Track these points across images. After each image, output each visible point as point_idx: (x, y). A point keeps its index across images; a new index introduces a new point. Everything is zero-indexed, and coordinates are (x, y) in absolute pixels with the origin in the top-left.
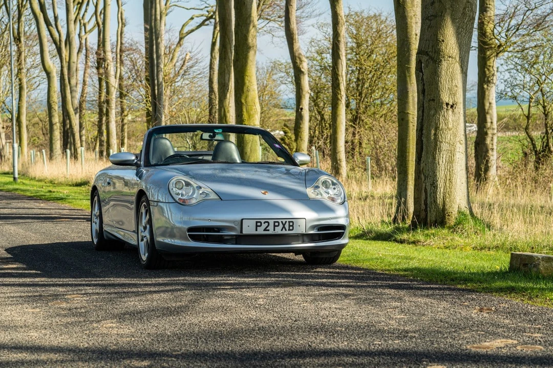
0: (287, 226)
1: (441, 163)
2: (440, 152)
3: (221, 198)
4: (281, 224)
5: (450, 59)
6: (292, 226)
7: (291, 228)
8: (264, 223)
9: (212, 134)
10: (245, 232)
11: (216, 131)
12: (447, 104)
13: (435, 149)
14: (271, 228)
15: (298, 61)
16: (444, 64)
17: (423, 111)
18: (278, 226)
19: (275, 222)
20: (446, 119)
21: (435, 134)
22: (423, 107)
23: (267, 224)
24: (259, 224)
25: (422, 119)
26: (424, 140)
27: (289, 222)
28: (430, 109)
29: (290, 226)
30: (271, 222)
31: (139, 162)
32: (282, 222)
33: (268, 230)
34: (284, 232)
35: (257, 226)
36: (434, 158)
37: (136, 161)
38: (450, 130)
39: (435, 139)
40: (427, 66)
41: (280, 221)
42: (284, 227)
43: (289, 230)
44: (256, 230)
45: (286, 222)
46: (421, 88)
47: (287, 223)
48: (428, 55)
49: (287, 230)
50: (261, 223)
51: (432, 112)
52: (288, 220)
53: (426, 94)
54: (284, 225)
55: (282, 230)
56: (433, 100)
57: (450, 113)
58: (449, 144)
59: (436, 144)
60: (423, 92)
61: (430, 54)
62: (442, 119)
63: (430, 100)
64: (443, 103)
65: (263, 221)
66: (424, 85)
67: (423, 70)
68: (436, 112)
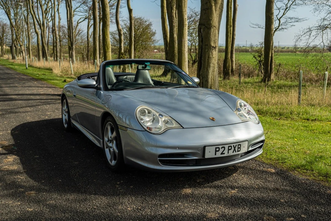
1: (210, 72)
2: (210, 67)
3: (182, 126)
4: (233, 147)
5: (214, 27)
6: (240, 148)
8: (222, 148)
9: (144, 66)
10: (206, 157)
11: (146, 64)
12: (213, 47)
13: (208, 66)
14: (226, 152)
15: (120, 31)
16: (212, 30)
17: (202, 50)
18: (231, 149)
19: (229, 147)
20: (212, 53)
21: (208, 60)
22: (202, 48)
23: (223, 149)
25: (201, 53)
26: (203, 62)
27: (238, 145)
28: (206, 49)
29: (238, 148)
30: (226, 147)
31: (99, 86)
32: (234, 146)
33: (224, 154)
34: (235, 153)
35: (216, 151)
36: (207, 70)
37: (96, 85)
38: (214, 58)
39: (208, 62)
40: (204, 30)
41: (232, 145)
42: (235, 150)
43: (238, 151)
44: (215, 154)
45: (236, 145)
46: (201, 39)
49: (237, 151)
50: (219, 148)
51: (207, 50)
53: (204, 42)
54: (235, 148)
55: (233, 152)
56: (207, 45)
57: (214, 51)
58: (213, 64)
59: (208, 64)
60: (202, 41)
61: (206, 25)
62: (210, 53)
63: (206, 45)
64: (211, 46)
65: (220, 147)
66: (202, 39)
67: (202, 32)
68: (208, 50)
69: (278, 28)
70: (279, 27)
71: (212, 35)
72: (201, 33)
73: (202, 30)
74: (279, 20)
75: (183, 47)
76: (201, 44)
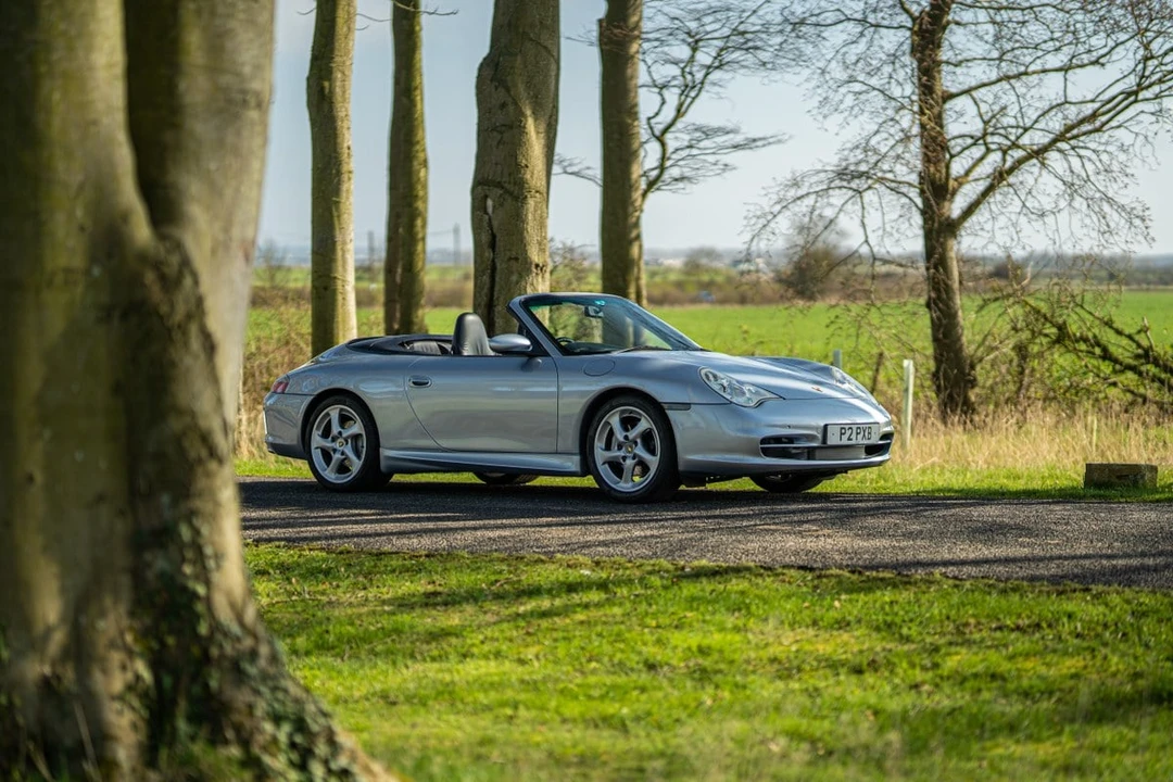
3: (781, 397)
5: (537, 195)
6: (870, 434)
8: (848, 429)
10: (829, 443)
12: (537, 266)
14: (854, 436)
16: (531, 203)
17: (492, 277)
18: (860, 433)
19: (857, 428)
22: (494, 269)
23: (850, 431)
24: (843, 431)
28: (510, 273)
30: (854, 427)
31: (541, 347)
32: (863, 428)
33: (852, 440)
34: (864, 442)
35: (841, 434)
37: (534, 346)
40: (499, 205)
41: (861, 426)
42: (864, 435)
43: (868, 438)
44: (841, 440)
45: (866, 428)
46: (485, 238)
48: (503, 188)
50: (845, 429)
51: (514, 278)
53: (500, 244)
54: (864, 432)
55: (862, 439)
56: (516, 259)
57: (540, 279)
60: (493, 245)
61: (507, 186)
62: (529, 290)
63: (509, 259)
64: (530, 263)
66: (494, 236)
67: (490, 210)
68: (520, 276)
69: (658, 178)
70: (662, 168)
71: (531, 224)
72: (486, 213)
73: (490, 203)
74: (660, 139)
75: (340, 269)
76: (488, 254)
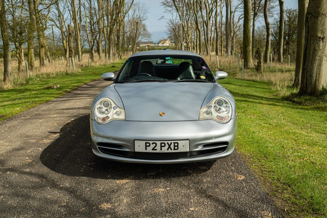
0: (172, 146)
1: (315, 66)
2: (315, 61)
3: (125, 119)
4: (167, 145)
5: (323, 16)
6: (177, 146)
7: (176, 148)
8: (153, 144)
10: (136, 151)
12: (320, 38)
13: (312, 59)
14: (158, 148)
15: (268, 25)
16: (320, 18)
17: (307, 42)
18: (165, 146)
19: (161, 143)
20: (319, 45)
21: (313, 52)
22: (308, 39)
23: (154, 145)
24: (148, 145)
25: (307, 45)
26: (307, 55)
27: (174, 143)
28: (311, 40)
29: (175, 146)
30: (158, 143)
32: (168, 143)
33: (156, 150)
34: (170, 151)
35: (146, 146)
36: (312, 64)
38: (320, 50)
39: (313, 54)
40: (311, 20)
41: (166, 142)
42: (169, 147)
43: (174, 149)
45: (171, 143)
46: (307, 31)
47: (173, 145)
48: (311, 14)
50: (149, 143)
51: (312, 42)
52: (173, 142)
53: (309, 33)
54: (169, 146)
55: (168, 150)
56: (313, 36)
57: (321, 42)
58: (320, 57)
59: (313, 57)
61: (313, 14)
62: (317, 45)
63: (311, 36)
64: (318, 37)
65: (151, 142)
66: (309, 29)
67: (309, 22)
68: (314, 41)
73: (309, 19)
